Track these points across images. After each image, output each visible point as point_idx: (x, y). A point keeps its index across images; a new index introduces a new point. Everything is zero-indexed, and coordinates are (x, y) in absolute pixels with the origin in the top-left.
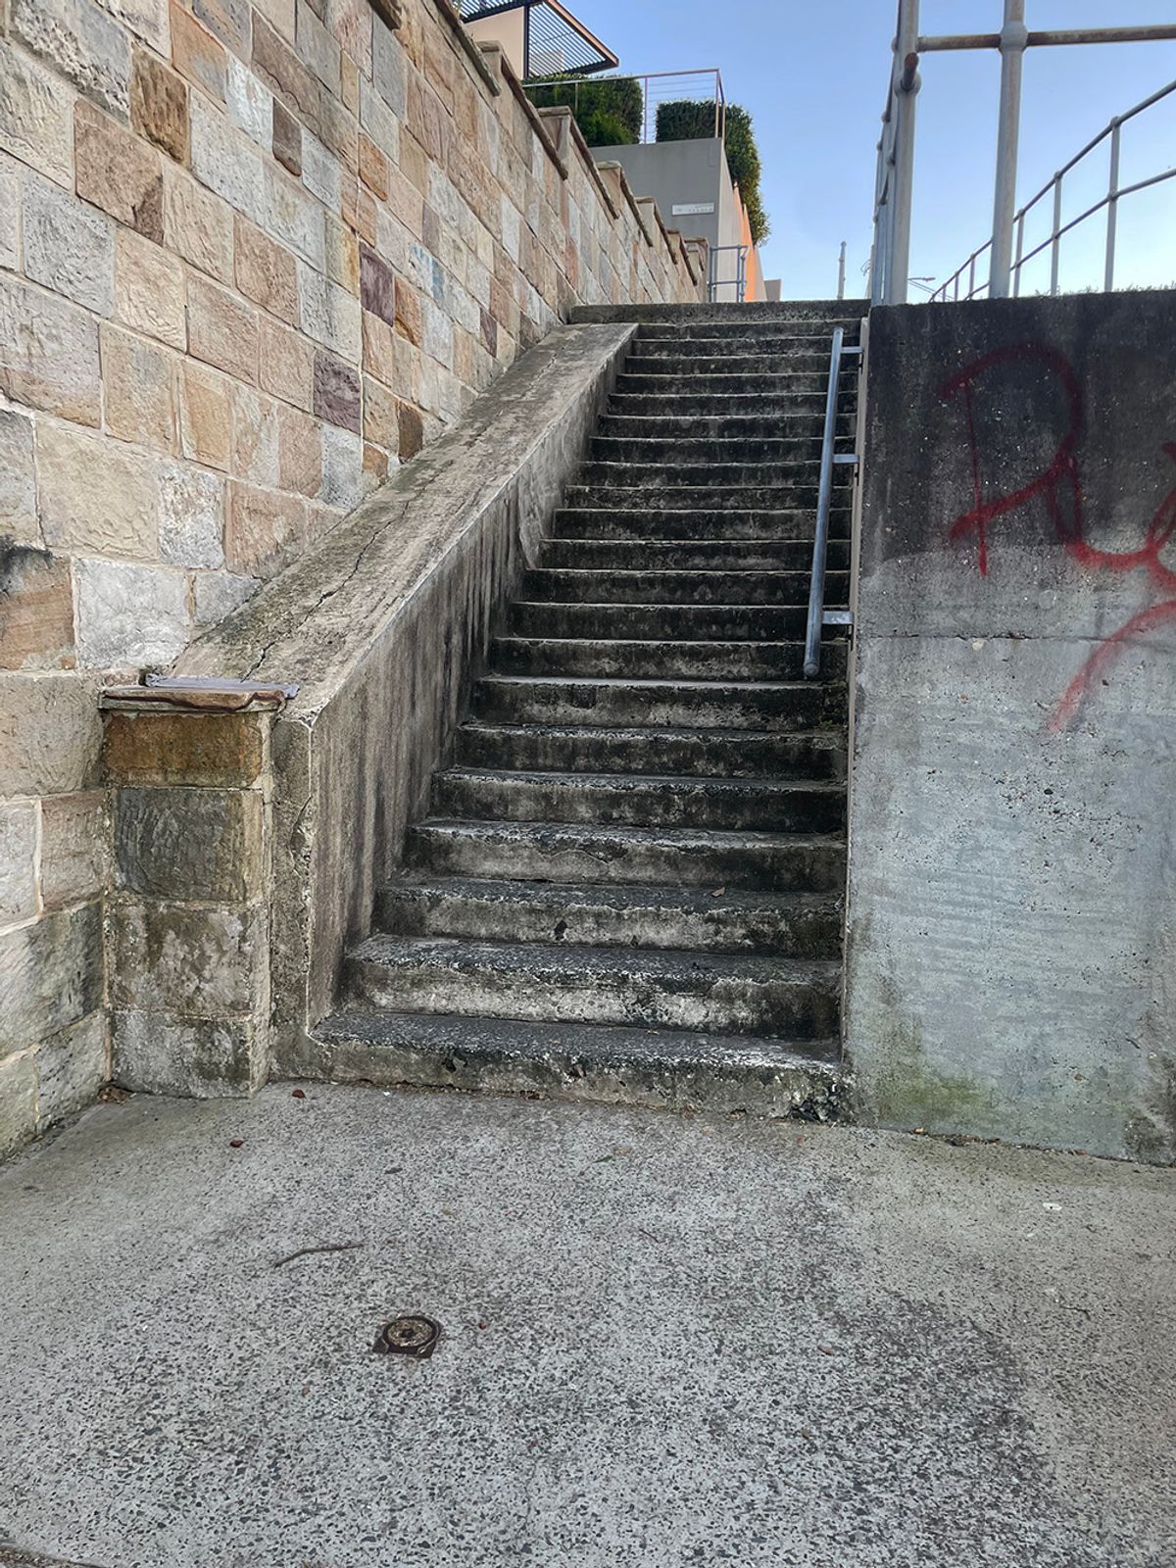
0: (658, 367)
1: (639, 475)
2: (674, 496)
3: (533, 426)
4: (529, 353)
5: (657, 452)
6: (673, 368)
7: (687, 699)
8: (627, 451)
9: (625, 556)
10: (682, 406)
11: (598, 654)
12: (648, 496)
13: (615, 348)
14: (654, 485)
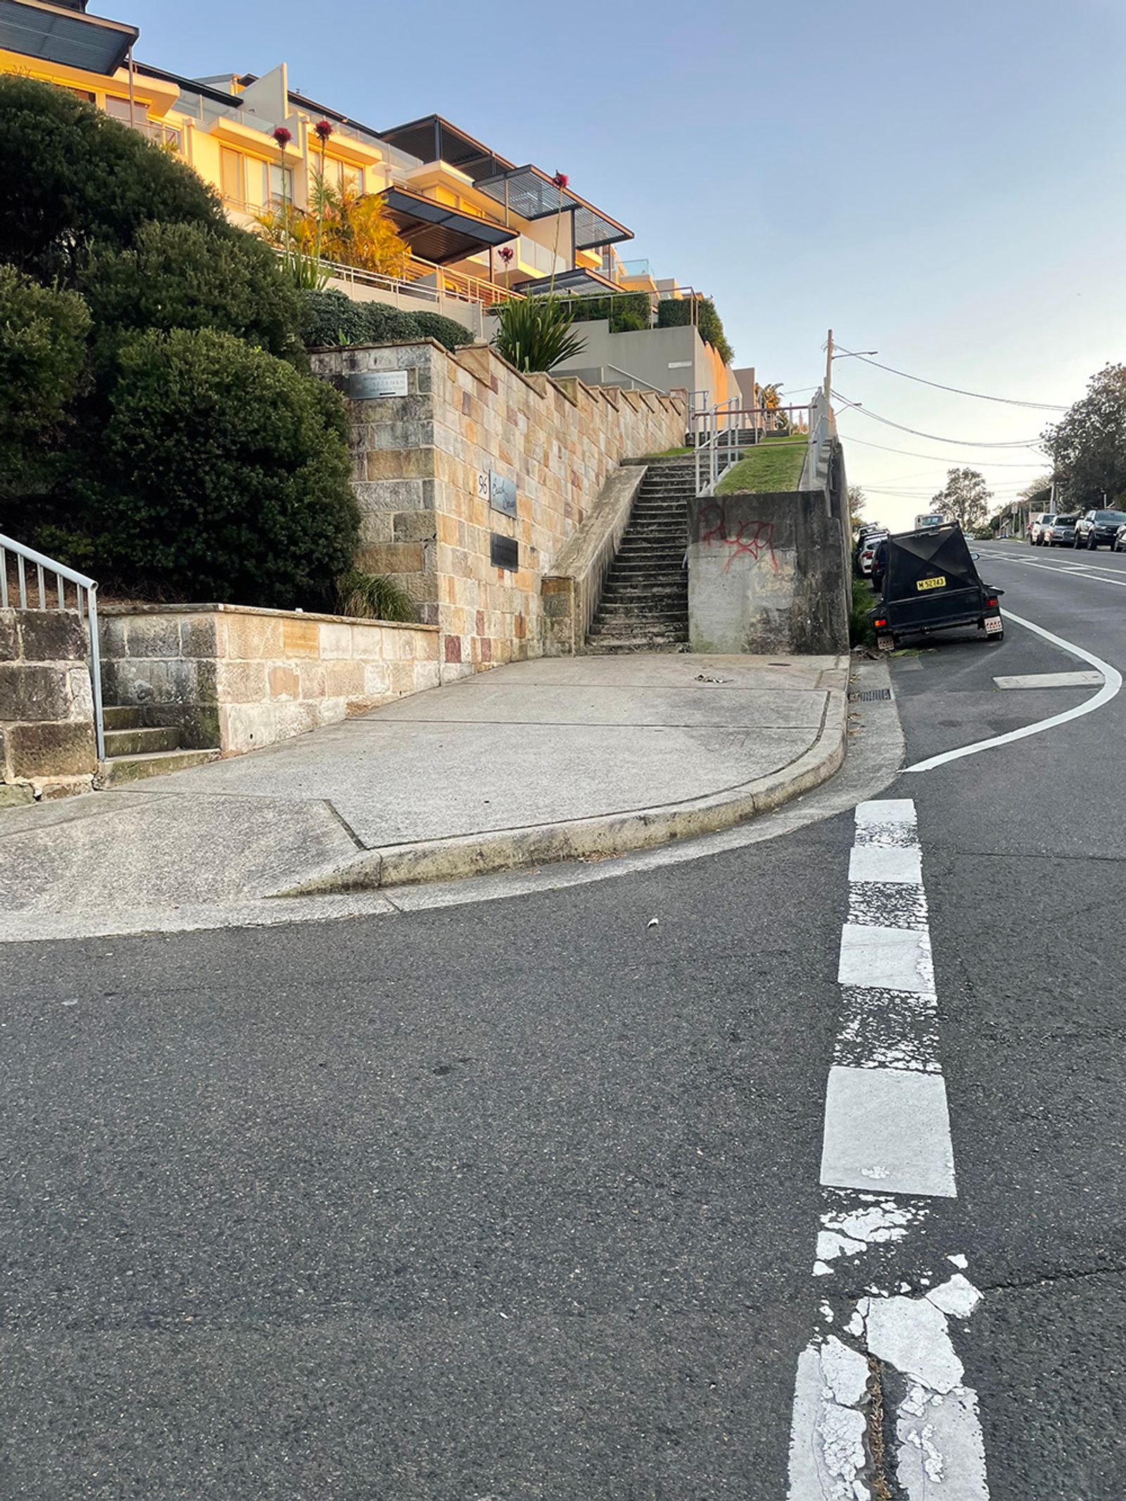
0: (656, 484)
1: (650, 524)
2: (659, 531)
3: (615, 512)
4: (610, 482)
5: (654, 516)
6: (660, 484)
7: (662, 585)
8: (645, 516)
9: (645, 549)
10: (663, 499)
11: (638, 576)
12: (652, 531)
13: (639, 478)
14: (654, 528)
